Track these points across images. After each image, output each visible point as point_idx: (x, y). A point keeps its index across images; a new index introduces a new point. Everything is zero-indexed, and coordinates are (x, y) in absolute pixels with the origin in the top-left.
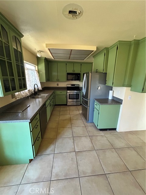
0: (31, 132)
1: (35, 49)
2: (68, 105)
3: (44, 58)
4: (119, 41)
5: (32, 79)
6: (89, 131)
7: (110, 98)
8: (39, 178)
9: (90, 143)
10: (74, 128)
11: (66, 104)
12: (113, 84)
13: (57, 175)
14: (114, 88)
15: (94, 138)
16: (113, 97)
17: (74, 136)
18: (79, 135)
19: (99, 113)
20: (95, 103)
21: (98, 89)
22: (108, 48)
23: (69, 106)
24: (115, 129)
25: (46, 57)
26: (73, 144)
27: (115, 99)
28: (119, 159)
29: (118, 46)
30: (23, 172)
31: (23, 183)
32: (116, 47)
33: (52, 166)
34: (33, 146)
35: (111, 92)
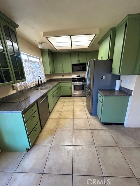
0: (24, 123)
1: (36, 40)
2: (73, 96)
3: (48, 50)
4: (128, 15)
5: (36, 71)
6: (91, 124)
7: (117, 88)
8: (32, 169)
9: (91, 137)
10: (76, 120)
11: (71, 95)
12: (119, 72)
13: (50, 169)
14: (122, 77)
15: (96, 132)
16: (121, 87)
17: (74, 128)
18: (80, 128)
19: (102, 105)
20: (99, 95)
21: (102, 79)
22: (115, 28)
23: (74, 98)
24: (122, 124)
25: (50, 49)
26: (72, 136)
27: (122, 90)
28: (123, 160)
29: (127, 23)
30: (19, 159)
31: (17, 171)
32: (125, 23)
33: (47, 157)
34: (28, 136)
35: (118, 82)
